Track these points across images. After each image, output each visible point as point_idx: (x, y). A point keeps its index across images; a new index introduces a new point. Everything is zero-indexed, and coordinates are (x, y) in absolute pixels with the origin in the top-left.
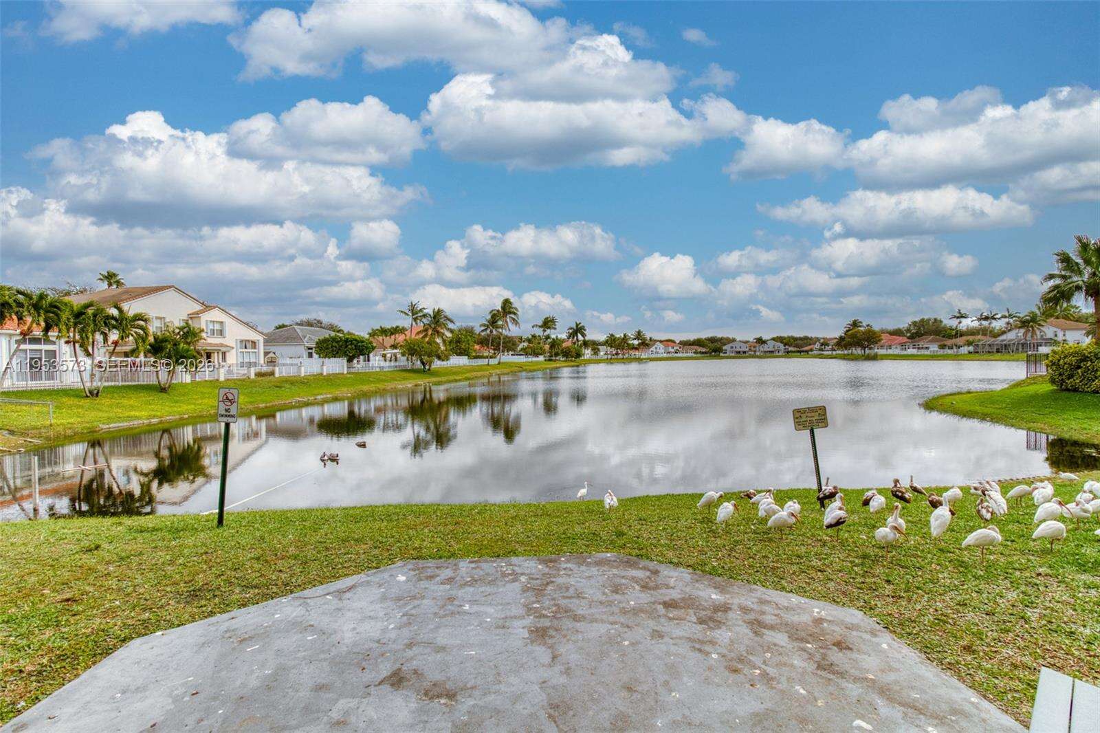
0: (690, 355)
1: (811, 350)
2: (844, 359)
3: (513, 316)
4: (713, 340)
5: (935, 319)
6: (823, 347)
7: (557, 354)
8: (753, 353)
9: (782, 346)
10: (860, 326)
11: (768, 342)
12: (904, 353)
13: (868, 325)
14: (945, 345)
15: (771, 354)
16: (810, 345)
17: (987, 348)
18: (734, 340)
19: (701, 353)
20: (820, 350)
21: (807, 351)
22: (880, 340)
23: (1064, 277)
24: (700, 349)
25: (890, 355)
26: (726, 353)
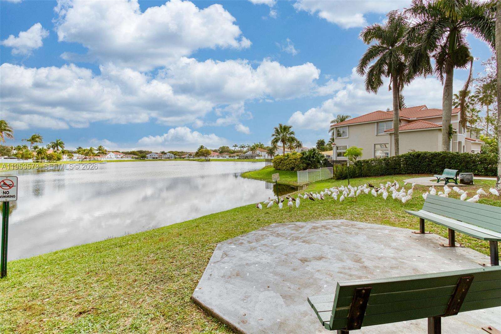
0: (129, 159)
1: (185, 157)
2: (198, 161)
3: (8, 132)
4: (141, 152)
5: (227, 147)
6: (190, 156)
7: (43, 158)
8: (160, 158)
9: (173, 155)
10: (203, 148)
11: (167, 154)
12: (218, 159)
13: (206, 148)
14: (231, 156)
15: (169, 159)
16: (184, 155)
17: (242, 157)
18: (151, 152)
19: (136, 158)
20: (188, 157)
21: (183, 158)
22: (211, 154)
23: (277, 136)
24: (134, 156)
25: (214, 160)
26: (148, 158)
